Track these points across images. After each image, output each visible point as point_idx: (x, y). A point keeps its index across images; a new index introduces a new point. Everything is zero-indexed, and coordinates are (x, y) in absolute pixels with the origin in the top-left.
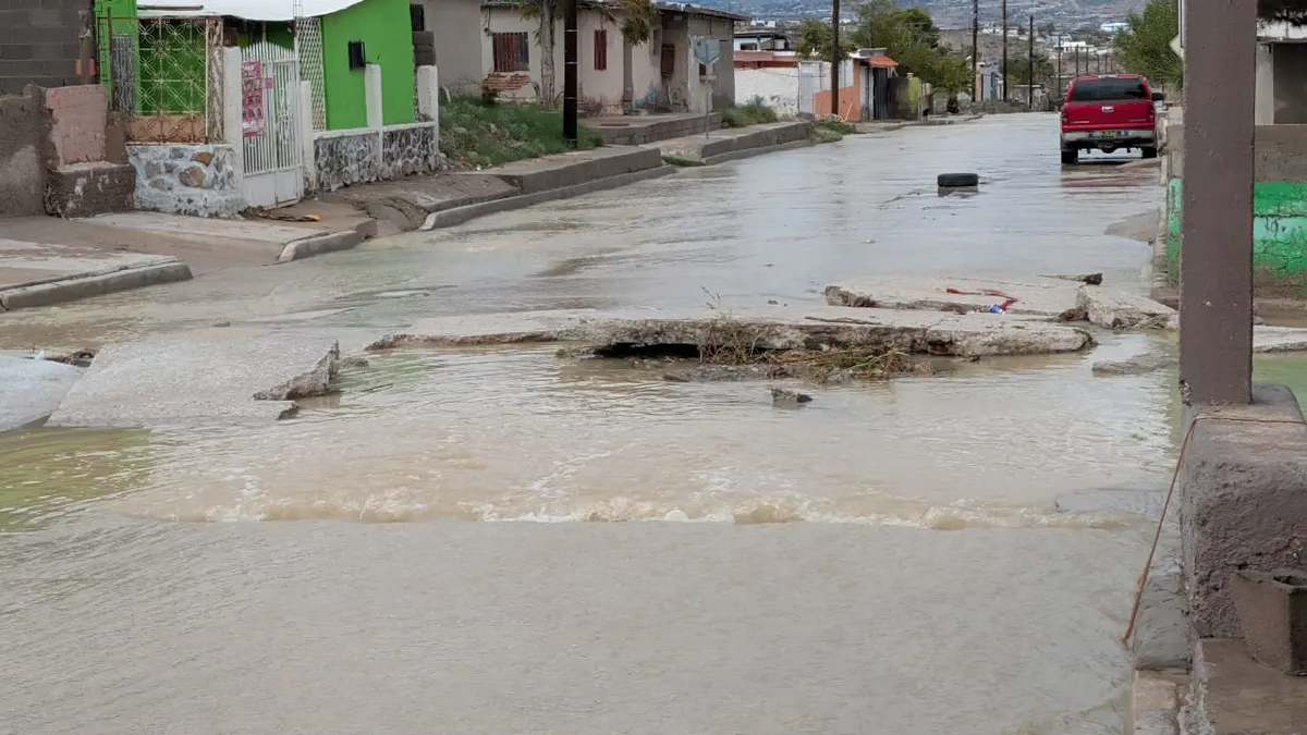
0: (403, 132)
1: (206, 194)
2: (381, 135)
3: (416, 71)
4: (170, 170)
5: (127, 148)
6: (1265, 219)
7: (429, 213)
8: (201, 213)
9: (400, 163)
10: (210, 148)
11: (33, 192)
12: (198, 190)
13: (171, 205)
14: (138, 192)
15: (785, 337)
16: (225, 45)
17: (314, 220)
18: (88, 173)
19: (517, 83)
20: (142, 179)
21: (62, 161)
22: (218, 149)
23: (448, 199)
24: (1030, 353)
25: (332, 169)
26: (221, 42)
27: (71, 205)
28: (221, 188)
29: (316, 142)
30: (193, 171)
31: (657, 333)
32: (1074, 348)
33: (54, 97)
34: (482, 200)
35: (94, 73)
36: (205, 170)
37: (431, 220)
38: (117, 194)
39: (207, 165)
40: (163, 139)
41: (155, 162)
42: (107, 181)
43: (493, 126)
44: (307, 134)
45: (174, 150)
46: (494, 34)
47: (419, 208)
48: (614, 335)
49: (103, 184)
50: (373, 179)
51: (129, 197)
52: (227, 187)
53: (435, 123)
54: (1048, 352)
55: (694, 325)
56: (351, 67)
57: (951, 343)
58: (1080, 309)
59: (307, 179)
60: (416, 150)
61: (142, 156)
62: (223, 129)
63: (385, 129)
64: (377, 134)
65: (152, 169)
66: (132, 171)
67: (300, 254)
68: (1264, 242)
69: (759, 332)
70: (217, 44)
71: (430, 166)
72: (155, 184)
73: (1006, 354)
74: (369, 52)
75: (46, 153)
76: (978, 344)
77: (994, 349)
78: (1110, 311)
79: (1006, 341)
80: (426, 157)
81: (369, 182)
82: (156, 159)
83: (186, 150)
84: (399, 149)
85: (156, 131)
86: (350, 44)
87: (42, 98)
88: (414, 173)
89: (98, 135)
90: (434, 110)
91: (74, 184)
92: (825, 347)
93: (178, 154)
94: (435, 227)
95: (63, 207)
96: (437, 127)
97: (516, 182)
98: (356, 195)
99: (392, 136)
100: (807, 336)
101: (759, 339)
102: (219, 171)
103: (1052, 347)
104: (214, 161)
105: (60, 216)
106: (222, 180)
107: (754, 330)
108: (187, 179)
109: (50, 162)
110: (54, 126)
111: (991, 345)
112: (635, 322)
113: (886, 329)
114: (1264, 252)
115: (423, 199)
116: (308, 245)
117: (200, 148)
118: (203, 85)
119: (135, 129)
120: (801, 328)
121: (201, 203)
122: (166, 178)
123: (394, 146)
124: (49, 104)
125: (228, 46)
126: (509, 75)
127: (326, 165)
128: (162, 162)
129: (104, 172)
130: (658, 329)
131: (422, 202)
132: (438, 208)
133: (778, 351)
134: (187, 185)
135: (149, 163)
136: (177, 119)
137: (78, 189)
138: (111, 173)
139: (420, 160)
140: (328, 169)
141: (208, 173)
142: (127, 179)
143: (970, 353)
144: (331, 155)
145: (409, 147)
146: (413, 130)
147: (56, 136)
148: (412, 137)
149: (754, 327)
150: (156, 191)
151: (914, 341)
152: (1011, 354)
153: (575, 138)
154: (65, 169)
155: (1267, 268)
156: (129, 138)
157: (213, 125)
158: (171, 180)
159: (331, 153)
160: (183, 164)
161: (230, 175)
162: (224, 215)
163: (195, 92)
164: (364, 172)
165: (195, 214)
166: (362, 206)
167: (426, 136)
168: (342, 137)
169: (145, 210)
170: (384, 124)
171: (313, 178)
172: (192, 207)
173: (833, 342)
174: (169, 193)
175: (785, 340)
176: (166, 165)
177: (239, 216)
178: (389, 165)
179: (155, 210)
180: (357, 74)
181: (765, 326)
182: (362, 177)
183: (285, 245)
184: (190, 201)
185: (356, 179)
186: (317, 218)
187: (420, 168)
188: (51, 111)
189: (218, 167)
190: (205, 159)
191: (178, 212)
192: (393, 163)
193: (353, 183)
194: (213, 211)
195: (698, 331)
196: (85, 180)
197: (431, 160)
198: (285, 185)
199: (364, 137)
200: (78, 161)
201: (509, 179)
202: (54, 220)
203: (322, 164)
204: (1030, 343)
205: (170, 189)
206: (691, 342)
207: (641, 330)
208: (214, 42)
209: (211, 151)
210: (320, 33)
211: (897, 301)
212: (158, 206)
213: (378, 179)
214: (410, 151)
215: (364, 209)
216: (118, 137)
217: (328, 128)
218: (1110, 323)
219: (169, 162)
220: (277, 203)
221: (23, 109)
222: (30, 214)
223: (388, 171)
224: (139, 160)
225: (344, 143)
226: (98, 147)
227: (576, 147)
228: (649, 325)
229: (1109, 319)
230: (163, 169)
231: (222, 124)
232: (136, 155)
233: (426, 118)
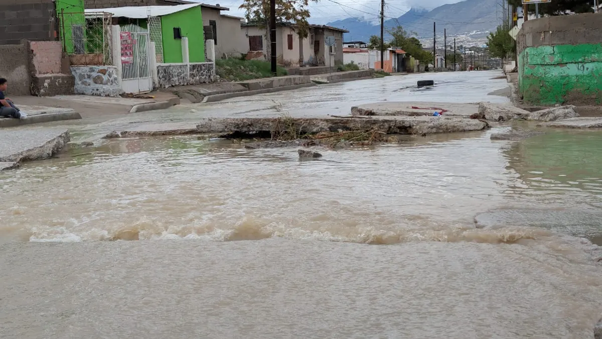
0: (200, 66)
1: (105, 87)
2: (189, 66)
3: (205, 42)
4: (89, 77)
5: (71, 68)
6: (577, 64)
7: (205, 96)
8: (102, 95)
9: (198, 78)
10: (106, 67)
11: (25, 85)
12: (101, 85)
13: (89, 92)
14: (76, 87)
15: (318, 126)
16: (113, 24)
17: (152, 98)
18: (50, 78)
19: (259, 54)
20: (77, 81)
21: (38, 72)
22: (109, 68)
23: (215, 91)
24: (454, 131)
25: (166, 79)
26: (111, 23)
27: (42, 91)
28: (111, 84)
29: (158, 67)
30: (99, 77)
31: (249, 125)
32: (480, 128)
33: (33, 45)
34: (230, 92)
35: (56, 37)
36: (103, 77)
37: (206, 99)
38: (68, 87)
39: (104, 74)
40: (86, 64)
41: (83, 74)
42: (61, 82)
43: (242, 67)
44: (154, 63)
45: (91, 68)
46: (250, 37)
47: (200, 94)
48: (226, 127)
49: (58, 82)
50: (185, 84)
51: (72, 89)
52: (114, 84)
53: (214, 63)
54: (464, 131)
55: (269, 120)
56: (175, 38)
57: (410, 127)
58: (480, 113)
59: (154, 83)
60: (205, 73)
61: (77, 71)
62: (112, 60)
63: (191, 64)
64: (187, 65)
65: (82, 77)
66: (73, 78)
67: (139, 110)
68: (577, 76)
69: (304, 123)
70: (108, 24)
71: (211, 80)
72: (83, 83)
73: (441, 133)
74: (183, 33)
75: (31, 68)
76: (425, 127)
77: (434, 130)
78: (496, 112)
79: (441, 126)
80: (209, 76)
81: (183, 85)
82: (83, 72)
83: (96, 68)
84: (197, 72)
85: (83, 60)
86: (174, 28)
87: (29, 45)
88: (204, 82)
89: (57, 62)
90: (214, 59)
91: (44, 82)
92: (340, 130)
93: (92, 70)
94: (207, 102)
95: (39, 92)
96: (215, 64)
97: (246, 86)
98: (175, 89)
99: (194, 67)
100: (330, 125)
101: (304, 127)
102: (110, 77)
103: (467, 128)
104: (107, 72)
105: (37, 96)
106: (112, 81)
107: (302, 122)
108: (97, 80)
109: (32, 72)
110: (34, 57)
111: (432, 128)
112: (237, 119)
113: (374, 120)
114: (577, 81)
115: (203, 90)
116: (144, 107)
117: (101, 67)
118: (102, 41)
119: (74, 60)
120: (327, 121)
121: (102, 91)
122: (88, 81)
123: (195, 71)
124: (32, 48)
125: (114, 24)
126: (255, 52)
127: (163, 77)
128: (85, 74)
129: (59, 77)
130: (250, 123)
131: (202, 92)
132: (210, 94)
133: (313, 133)
134: (96, 83)
135: (80, 74)
136: (91, 55)
137: (46, 84)
138: (63, 78)
139: (207, 77)
140: (164, 79)
141: (105, 78)
142: (71, 81)
143: (421, 132)
144: (166, 74)
145: (202, 72)
146: (204, 65)
147: (35, 62)
148: (203, 68)
149: (301, 120)
150: (83, 86)
151: (390, 127)
152: (444, 132)
153: (276, 71)
154: (38, 75)
155: (579, 90)
156: (72, 64)
157: (107, 59)
158: (90, 81)
159: (165, 72)
160: (94, 74)
161: (115, 79)
162: (112, 95)
163: (99, 44)
164: (181, 81)
165: (100, 95)
166: (176, 93)
167: (209, 68)
168: (170, 66)
169: (79, 94)
170: (190, 62)
171: (157, 82)
172: (98, 92)
173: (346, 128)
174: (89, 87)
175: (318, 128)
176: (87, 75)
177: (120, 96)
178: (193, 79)
179: (83, 94)
180: (178, 41)
181: (307, 120)
182: (180, 83)
183: (132, 106)
184: (97, 90)
185: (177, 84)
186: (153, 97)
187: (207, 81)
188: (32, 51)
189: (110, 75)
190: (103, 72)
191: (93, 95)
192: (195, 78)
193: (176, 85)
194: (107, 94)
195: (271, 124)
196: (49, 81)
197: (212, 77)
198: (144, 84)
199: (181, 67)
200: (47, 73)
201: (243, 85)
202: (36, 97)
203: (161, 76)
204: (454, 127)
205: (89, 85)
206: (267, 130)
207: (240, 124)
208: (107, 23)
209: (106, 68)
210: (160, 23)
212: (85, 92)
213: (187, 84)
214: (202, 73)
215: (176, 94)
216: (67, 62)
217: (164, 63)
218: (497, 118)
219: (89, 73)
220: (140, 92)
221: (19, 50)
222: (24, 94)
223: (192, 80)
224: (76, 73)
225: (171, 68)
226: (58, 67)
227: (276, 75)
228: (244, 121)
229: (497, 117)
230: (86, 76)
231: (112, 57)
232: (75, 71)
233: (210, 61)
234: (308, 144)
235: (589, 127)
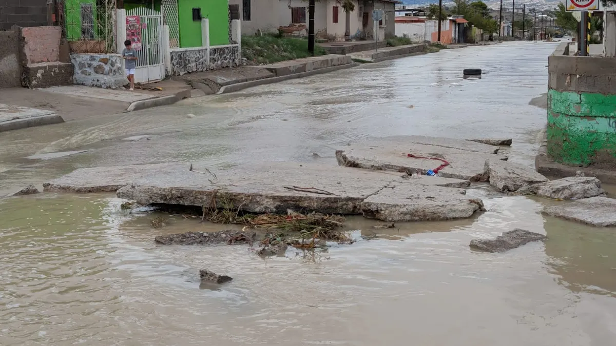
0: (221, 49)
1: (106, 78)
2: (209, 50)
3: (231, 22)
4: (90, 66)
5: (71, 56)
6: (608, 119)
7: (222, 86)
8: (103, 86)
9: (219, 62)
10: (108, 56)
11: (15, 76)
12: (102, 76)
13: (89, 82)
14: (75, 76)
15: (262, 205)
16: (118, 7)
17: (160, 90)
18: (45, 68)
19: (300, 28)
20: (77, 70)
21: (29, 61)
22: (112, 57)
23: (234, 79)
24: (434, 220)
25: (181, 65)
26: (115, 7)
27: (34, 82)
28: (114, 75)
29: (171, 53)
30: (100, 67)
31: (179, 197)
32: (467, 216)
33: (25, 31)
34: (253, 79)
35: (55, 20)
36: (105, 66)
37: (222, 89)
38: (66, 77)
39: (106, 64)
40: (87, 51)
41: (83, 62)
42: (57, 71)
43: (275, 46)
44: (167, 49)
45: (91, 57)
46: (292, 8)
47: (217, 84)
48: (151, 198)
49: (55, 72)
50: (205, 69)
51: (71, 78)
52: (117, 74)
53: (239, 45)
54: (447, 219)
55: (202, 193)
56: (194, 19)
57: (377, 211)
58: (486, 173)
59: (166, 70)
60: (228, 56)
61: (77, 59)
62: (116, 47)
63: (211, 47)
64: (206, 49)
65: (82, 66)
66: (73, 66)
67: (137, 108)
68: (607, 134)
69: (245, 199)
70: (112, 8)
71: (236, 63)
72: (83, 73)
73: (416, 221)
74: (203, 13)
75: (22, 58)
76: (397, 212)
77: (408, 217)
79: (417, 212)
80: (234, 60)
81: (202, 71)
82: (83, 60)
83: (97, 57)
84: (219, 56)
85: (84, 48)
86: (193, 9)
87: (20, 32)
88: (227, 67)
89: (55, 49)
90: (239, 40)
91: (37, 72)
92: (290, 211)
93: (93, 59)
94: (224, 92)
95: (30, 83)
96: (240, 47)
97: (274, 71)
98: (189, 78)
99: (215, 51)
100: (279, 203)
101: (245, 205)
102: (113, 67)
103: (451, 215)
104: (110, 62)
105: (28, 88)
106: (115, 71)
107: (242, 198)
108: (98, 70)
109: (24, 62)
110: (26, 45)
111: (406, 214)
112: (164, 190)
113: (335, 198)
114: (607, 140)
115: (220, 79)
116: (144, 103)
117: (103, 56)
118: (104, 27)
119: (74, 47)
120: (274, 198)
121: (103, 82)
122: (88, 69)
123: (216, 55)
124: (24, 34)
125: (119, 8)
126: (298, 24)
127: (177, 63)
128: (86, 62)
129: (55, 67)
130: (179, 195)
131: (219, 81)
132: (228, 84)
133: (256, 214)
134: (97, 73)
135: (80, 63)
136: (93, 42)
137: (39, 75)
138: (60, 67)
139: (231, 61)
140: (178, 65)
141: (107, 68)
142: (70, 70)
143: (390, 219)
144: (181, 60)
145: (225, 55)
146: (227, 48)
147: (26, 50)
148: (226, 51)
149: (242, 196)
150: (83, 75)
151: (355, 207)
152: (421, 220)
153: (313, 51)
154: (30, 65)
155: (609, 151)
156: (71, 51)
157: (110, 46)
158: (90, 71)
159: (180, 58)
160: (95, 63)
161: (119, 69)
162: (114, 87)
163: (101, 30)
164: (199, 66)
165: (100, 87)
166: (190, 83)
167: (233, 51)
168: (186, 51)
169: (78, 84)
170: (210, 45)
171: (170, 69)
172: (99, 83)
173: (297, 208)
174: (89, 77)
175: (262, 207)
176: (88, 63)
177: (124, 88)
178: (213, 63)
179: (83, 84)
180: (197, 23)
181: (249, 196)
182: (198, 69)
183: (131, 103)
184: (98, 81)
185: (194, 69)
186: (161, 89)
187: (231, 65)
188: (24, 38)
189: (112, 65)
190: (105, 61)
191: (93, 85)
192: (216, 62)
193: (193, 72)
194: (108, 85)
195: (205, 198)
196: (43, 71)
197: (237, 61)
198: (155, 72)
199: (199, 51)
200: (42, 61)
201: (271, 70)
202: (26, 89)
203: (175, 63)
204: (434, 213)
205: (90, 75)
206: (200, 205)
207: (168, 195)
208: (111, 7)
209: (108, 57)
210: (177, 4)
211: (372, 163)
212: (84, 82)
213: (207, 70)
214: (225, 57)
215: (190, 84)
216: (67, 49)
217: (180, 47)
218: (501, 188)
219: (89, 62)
220: (149, 81)
221: (9, 37)
222: (12, 86)
223: (213, 65)
224: (76, 61)
225: (187, 54)
226: (56, 54)
227: (313, 55)
228: (173, 192)
229: (501, 185)
230: (87, 66)
231: (116, 45)
232: (75, 59)
233: (235, 43)
234: (236, 240)
235: (607, 226)
